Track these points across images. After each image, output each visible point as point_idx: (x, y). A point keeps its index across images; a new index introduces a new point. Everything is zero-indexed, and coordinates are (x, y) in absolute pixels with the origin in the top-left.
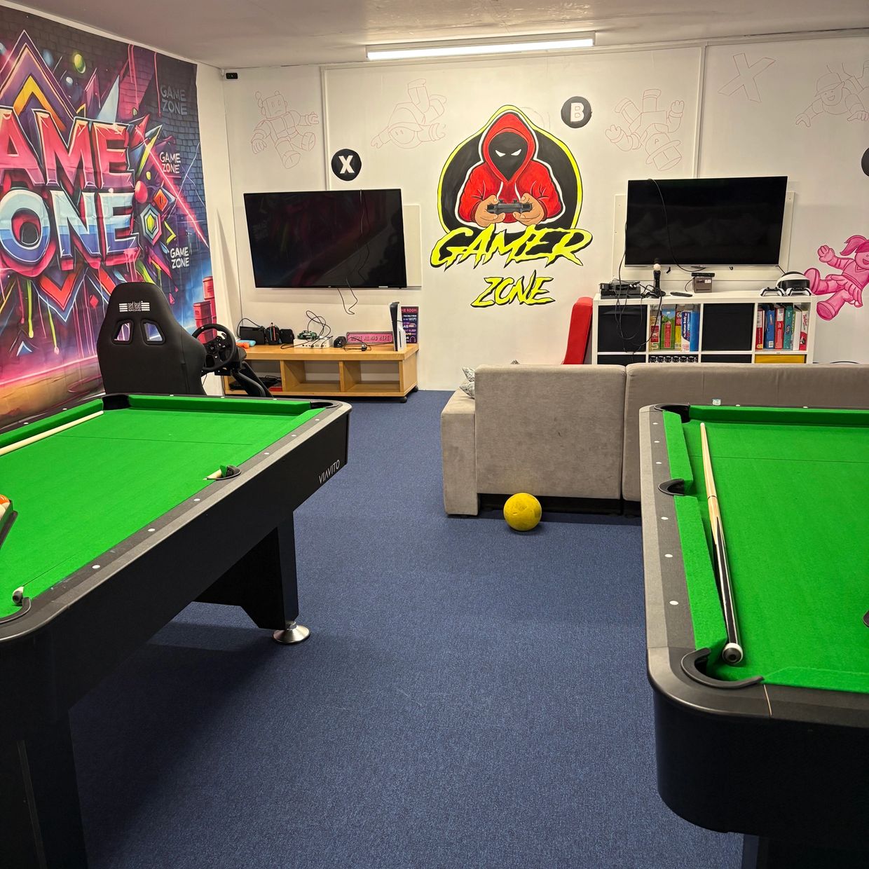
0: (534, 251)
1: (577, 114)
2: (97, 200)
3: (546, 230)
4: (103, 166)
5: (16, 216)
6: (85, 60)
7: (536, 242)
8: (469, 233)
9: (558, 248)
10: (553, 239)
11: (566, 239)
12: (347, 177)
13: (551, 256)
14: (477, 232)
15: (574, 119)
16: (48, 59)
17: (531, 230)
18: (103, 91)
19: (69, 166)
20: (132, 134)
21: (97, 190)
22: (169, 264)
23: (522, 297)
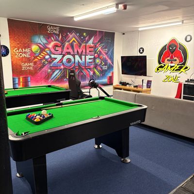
0: (176, 70)
1: (188, 39)
2: (85, 57)
3: (179, 66)
4: (88, 51)
5: (67, 59)
6: (86, 34)
7: (177, 68)
8: (163, 65)
9: (182, 70)
10: (181, 68)
11: (184, 68)
12: (141, 53)
13: (180, 72)
14: (165, 65)
15: (188, 40)
16: (78, 34)
17: (176, 65)
18: (90, 39)
19: (80, 51)
20: (96, 46)
21: (86, 55)
22: (102, 69)
23: (173, 81)
